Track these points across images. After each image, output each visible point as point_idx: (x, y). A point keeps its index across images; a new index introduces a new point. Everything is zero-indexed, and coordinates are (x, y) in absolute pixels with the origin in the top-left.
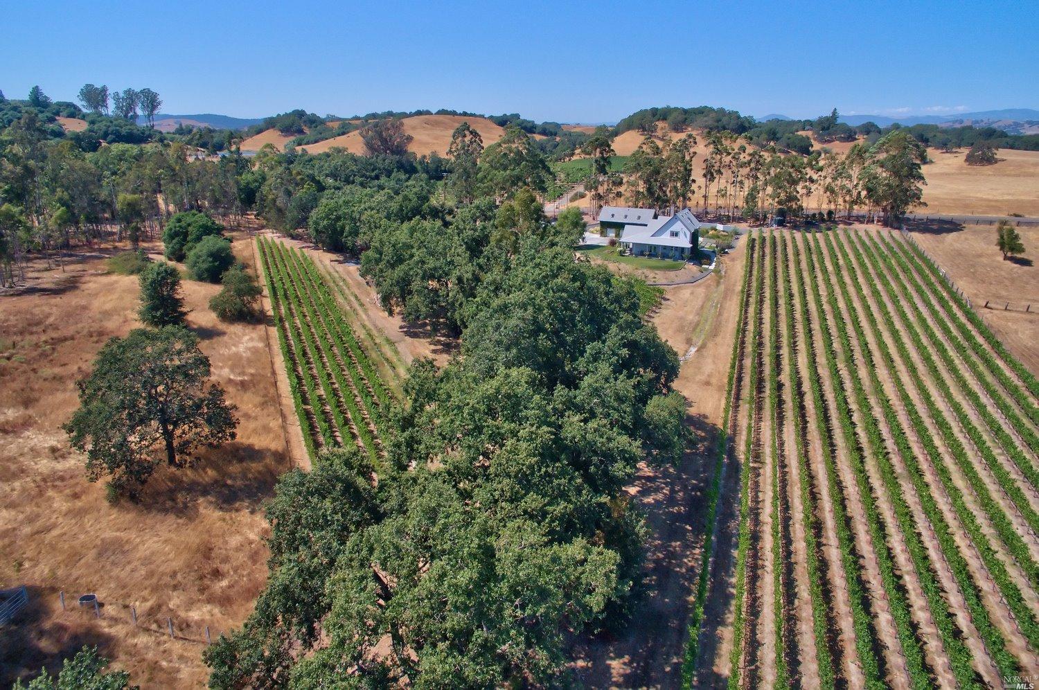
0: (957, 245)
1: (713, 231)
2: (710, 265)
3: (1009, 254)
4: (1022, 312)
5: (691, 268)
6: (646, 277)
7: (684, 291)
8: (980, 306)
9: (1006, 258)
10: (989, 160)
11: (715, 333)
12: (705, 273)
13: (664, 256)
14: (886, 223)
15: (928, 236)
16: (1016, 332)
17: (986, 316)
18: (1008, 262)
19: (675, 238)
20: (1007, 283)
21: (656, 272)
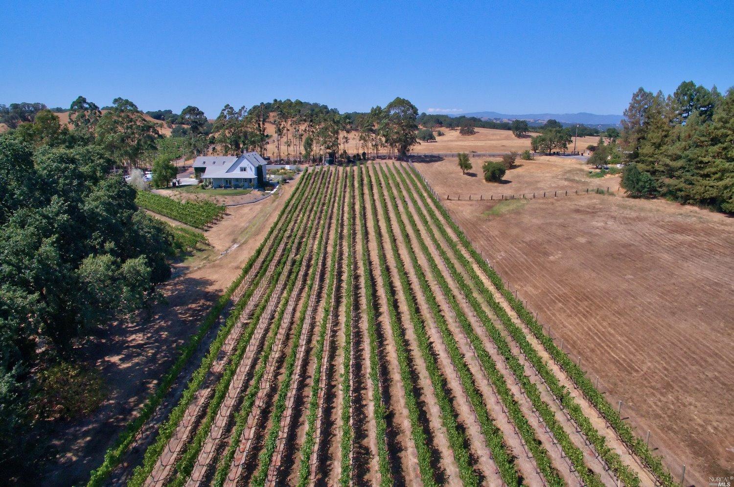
0: (440, 168)
1: (283, 170)
2: (272, 190)
3: (466, 171)
4: (467, 200)
5: (257, 193)
6: (217, 201)
7: (245, 209)
8: (444, 199)
9: (464, 173)
10: (472, 133)
11: (257, 234)
12: (266, 196)
13: (236, 187)
14: (399, 159)
15: (424, 164)
16: (462, 212)
17: (447, 204)
18: (465, 175)
19: (243, 173)
20: (463, 186)
21: (226, 197)
